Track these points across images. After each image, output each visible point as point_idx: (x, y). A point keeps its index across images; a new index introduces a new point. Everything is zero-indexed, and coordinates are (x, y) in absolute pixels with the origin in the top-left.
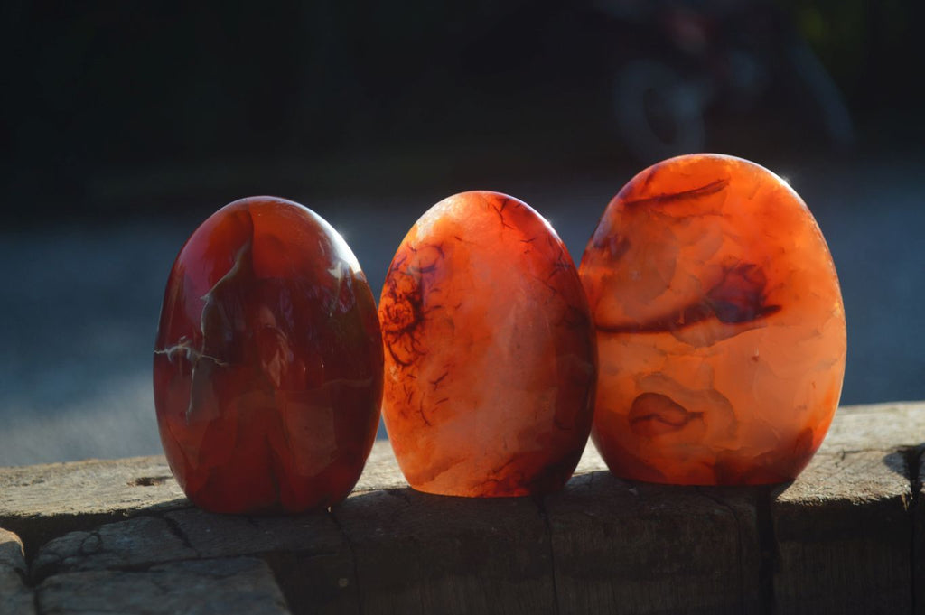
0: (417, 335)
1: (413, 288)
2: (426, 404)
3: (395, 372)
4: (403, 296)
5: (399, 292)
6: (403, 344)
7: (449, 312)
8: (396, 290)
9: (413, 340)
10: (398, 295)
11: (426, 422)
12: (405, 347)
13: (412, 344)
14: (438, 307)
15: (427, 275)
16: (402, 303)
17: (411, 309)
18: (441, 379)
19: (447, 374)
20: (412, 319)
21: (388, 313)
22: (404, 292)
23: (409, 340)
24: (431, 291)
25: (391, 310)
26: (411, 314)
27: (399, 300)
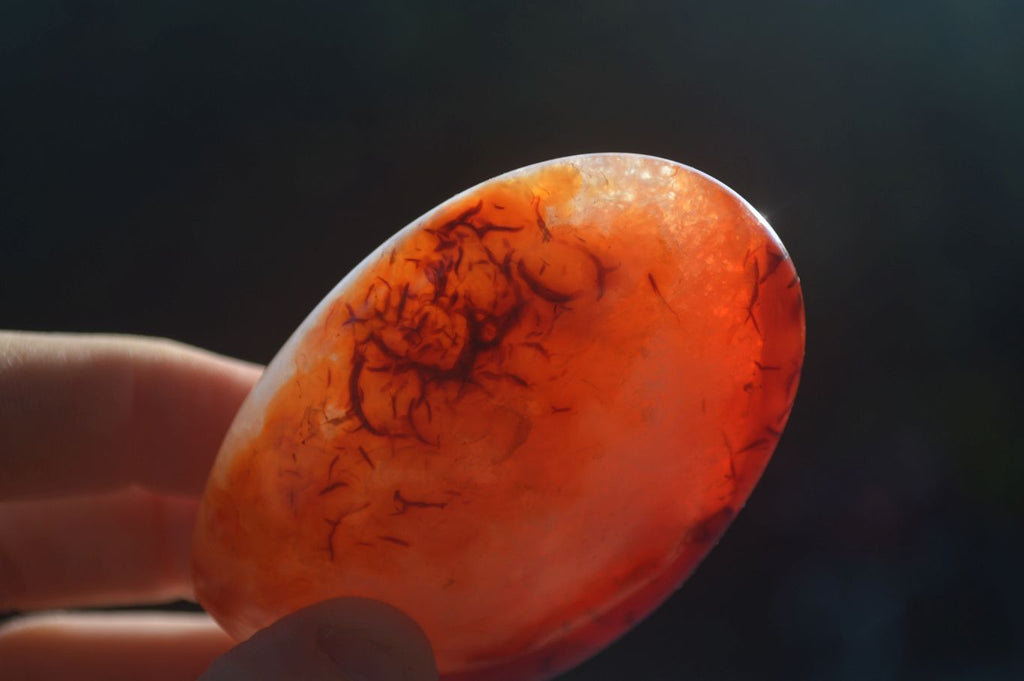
0: (437, 397)
1: (495, 304)
2: (355, 519)
3: (336, 421)
4: (460, 304)
5: (456, 284)
6: (393, 391)
7: (534, 407)
8: (452, 275)
9: (423, 398)
10: (450, 291)
11: (330, 548)
12: (394, 400)
13: (413, 405)
14: (521, 382)
15: (541, 305)
16: (448, 311)
17: (461, 343)
18: (422, 505)
19: (442, 506)
20: (450, 361)
21: (401, 307)
22: (468, 297)
23: (412, 391)
24: (529, 345)
25: (412, 306)
26: (456, 351)
27: (445, 300)
